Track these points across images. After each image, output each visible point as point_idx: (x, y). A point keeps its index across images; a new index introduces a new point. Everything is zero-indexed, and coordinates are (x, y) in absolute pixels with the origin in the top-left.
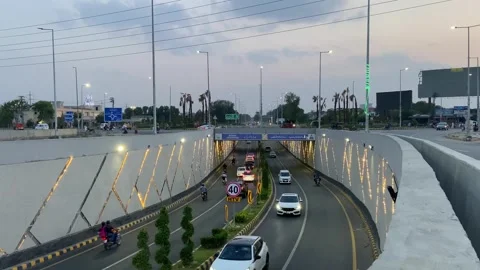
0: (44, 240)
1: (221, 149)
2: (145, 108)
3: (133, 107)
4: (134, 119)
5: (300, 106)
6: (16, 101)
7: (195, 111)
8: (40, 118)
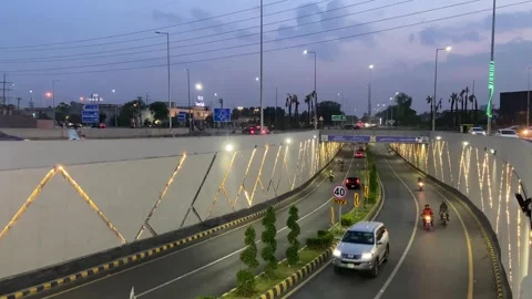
0: (160, 232)
1: (326, 151)
2: (252, 109)
3: (240, 108)
4: (241, 120)
5: (412, 107)
6: (135, 102)
7: (300, 112)
8: (156, 118)
